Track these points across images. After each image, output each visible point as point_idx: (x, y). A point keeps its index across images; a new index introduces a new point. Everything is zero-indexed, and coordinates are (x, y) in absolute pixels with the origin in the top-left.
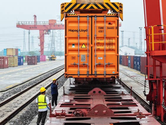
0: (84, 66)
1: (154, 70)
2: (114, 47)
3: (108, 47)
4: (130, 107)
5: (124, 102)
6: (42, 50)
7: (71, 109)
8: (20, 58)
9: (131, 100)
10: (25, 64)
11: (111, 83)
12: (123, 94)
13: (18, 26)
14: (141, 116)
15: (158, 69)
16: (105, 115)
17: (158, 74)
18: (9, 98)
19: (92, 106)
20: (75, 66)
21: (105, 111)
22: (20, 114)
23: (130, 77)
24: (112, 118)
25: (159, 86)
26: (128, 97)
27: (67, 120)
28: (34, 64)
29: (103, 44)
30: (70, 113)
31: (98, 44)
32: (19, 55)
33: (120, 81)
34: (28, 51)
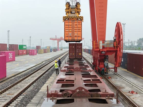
0: (71, 37)
1: (95, 55)
2: (80, 31)
3: (78, 31)
4: (87, 68)
5: (85, 66)
6: (58, 47)
7: (67, 69)
8: (51, 50)
9: (87, 65)
10: (53, 51)
11: (81, 59)
12: (85, 63)
13: (50, 39)
14: (91, 71)
15: (96, 55)
16: (78, 71)
17: (96, 56)
18: (47, 63)
19: (74, 68)
20: (68, 37)
21: (79, 70)
22: (51, 69)
23: (87, 56)
24: (81, 72)
25: (97, 61)
26: (86, 64)
27: (66, 72)
28: (56, 51)
29: (77, 30)
30: (67, 70)
31: (75, 30)
32: (51, 48)
33: (84, 58)
34: (53, 47)
